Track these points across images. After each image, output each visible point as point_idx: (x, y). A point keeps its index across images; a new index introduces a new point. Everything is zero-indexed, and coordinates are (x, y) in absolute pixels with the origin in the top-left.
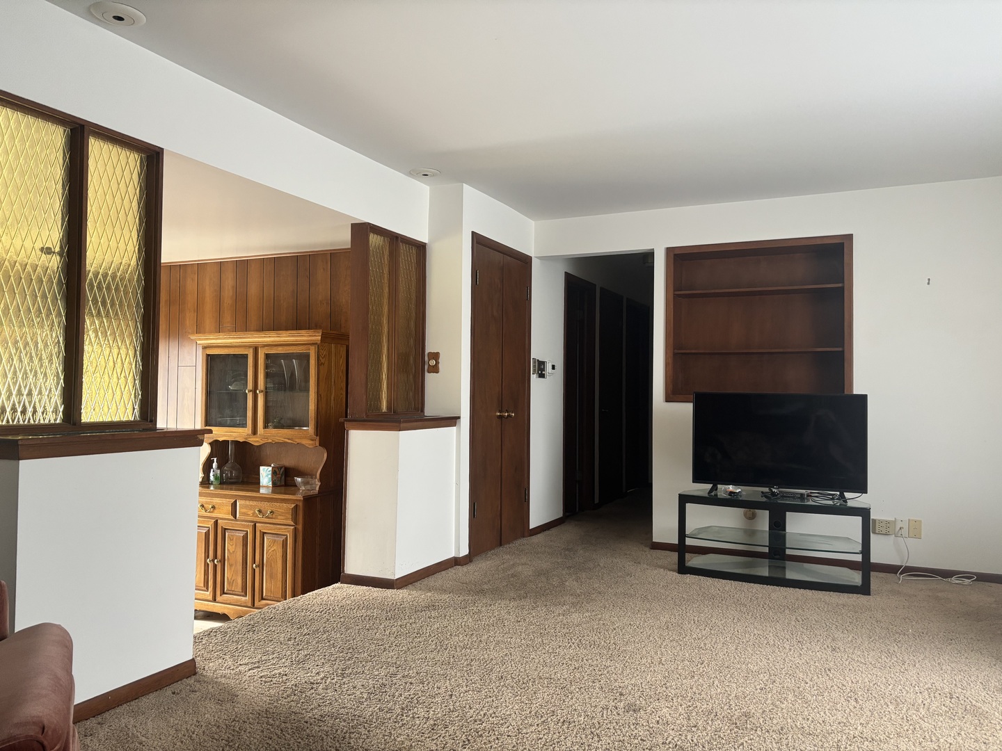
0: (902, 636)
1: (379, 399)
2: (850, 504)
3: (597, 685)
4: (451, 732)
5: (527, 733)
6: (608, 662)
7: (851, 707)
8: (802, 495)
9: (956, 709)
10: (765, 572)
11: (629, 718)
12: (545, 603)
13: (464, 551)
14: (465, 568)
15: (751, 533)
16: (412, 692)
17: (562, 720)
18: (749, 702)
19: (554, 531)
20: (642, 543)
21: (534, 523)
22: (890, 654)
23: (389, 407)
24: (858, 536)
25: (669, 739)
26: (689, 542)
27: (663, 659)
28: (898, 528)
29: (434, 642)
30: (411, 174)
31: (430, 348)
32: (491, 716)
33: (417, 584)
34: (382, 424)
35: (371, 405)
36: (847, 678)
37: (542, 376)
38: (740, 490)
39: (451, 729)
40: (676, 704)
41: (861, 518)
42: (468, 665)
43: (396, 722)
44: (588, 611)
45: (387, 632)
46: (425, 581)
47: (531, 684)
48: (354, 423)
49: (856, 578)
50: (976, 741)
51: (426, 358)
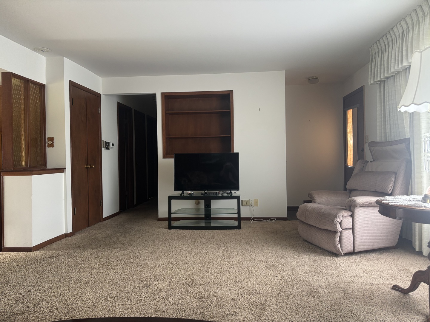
0: (251, 243)
1: (20, 160)
2: (233, 195)
3: (131, 279)
4: (60, 311)
5: (97, 305)
6: (137, 269)
7: (232, 271)
8: (216, 193)
9: (268, 266)
10: (203, 225)
11: (145, 290)
12: (109, 248)
13: (70, 230)
14: (70, 238)
15: (198, 210)
16: (40, 296)
17: (114, 296)
18: (194, 276)
19: (115, 218)
20: (154, 219)
21: (105, 215)
22: (246, 250)
23: (26, 164)
24: (236, 207)
25: (161, 295)
26: (173, 216)
27: (160, 264)
28: (250, 203)
29: (53, 273)
30: (35, 50)
31: (49, 135)
32: (80, 300)
33: (45, 248)
34: (22, 172)
35: (16, 163)
36: (231, 261)
37: (107, 148)
38: (193, 193)
39: (59, 310)
40: (165, 281)
41: (237, 200)
42: (70, 280)
43: (31, 311)
44: (128, 249)
45: (27, 272)
46: (49, 246)
47: (100, 284)
48: (6, 173)
49: (235, 223)
50: (274, 276)
51: (47, 140)
